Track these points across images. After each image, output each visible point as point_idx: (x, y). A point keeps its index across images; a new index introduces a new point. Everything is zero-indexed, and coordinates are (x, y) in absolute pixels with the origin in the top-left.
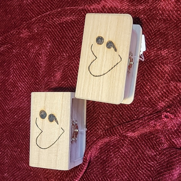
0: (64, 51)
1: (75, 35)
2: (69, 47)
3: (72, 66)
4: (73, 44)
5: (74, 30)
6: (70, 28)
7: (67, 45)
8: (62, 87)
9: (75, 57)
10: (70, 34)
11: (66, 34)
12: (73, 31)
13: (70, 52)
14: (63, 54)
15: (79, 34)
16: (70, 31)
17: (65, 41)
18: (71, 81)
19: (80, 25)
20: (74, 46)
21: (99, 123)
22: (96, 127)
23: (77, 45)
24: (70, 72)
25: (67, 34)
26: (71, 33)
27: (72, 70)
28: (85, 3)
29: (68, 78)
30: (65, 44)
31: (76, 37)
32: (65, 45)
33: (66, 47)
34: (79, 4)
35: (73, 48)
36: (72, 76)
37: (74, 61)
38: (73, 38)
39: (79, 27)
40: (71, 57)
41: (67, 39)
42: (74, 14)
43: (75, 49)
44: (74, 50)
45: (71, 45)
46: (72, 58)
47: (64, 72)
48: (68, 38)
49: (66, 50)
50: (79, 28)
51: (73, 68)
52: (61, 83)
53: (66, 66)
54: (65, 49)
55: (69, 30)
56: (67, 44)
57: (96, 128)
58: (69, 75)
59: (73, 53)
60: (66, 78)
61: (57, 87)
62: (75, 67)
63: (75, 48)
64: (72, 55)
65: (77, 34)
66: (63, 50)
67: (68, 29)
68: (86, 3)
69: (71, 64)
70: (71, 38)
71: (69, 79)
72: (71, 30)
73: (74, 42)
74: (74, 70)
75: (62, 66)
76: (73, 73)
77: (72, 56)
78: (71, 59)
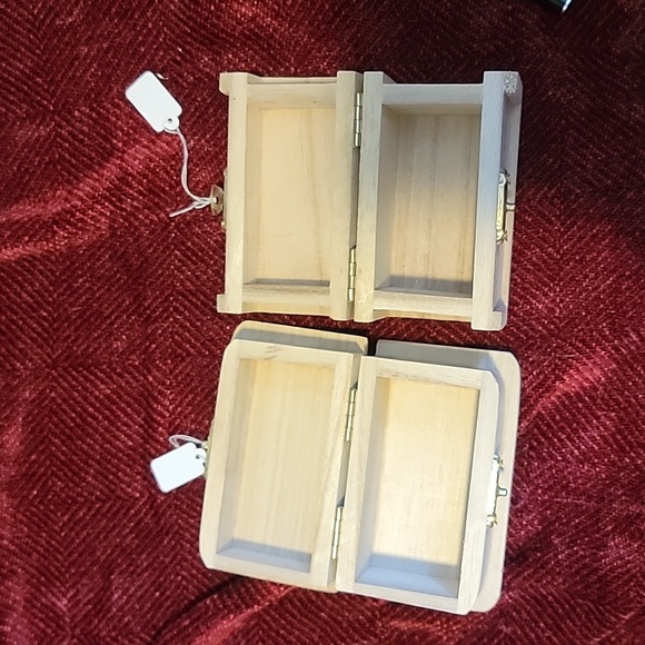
0: (13, 355)
1: (42, 296)
2: (31, 338)
3: (53, 398)
4: (41, 325)
5: (37, 280)
6: (20, 274)
7: (19, 333)
8: (34, 474)
9: (60, 369)
10: (25, 295)
11: (8, 298)
12: (31, 284)
13: (36, 354)
14: (11, 365)
15: (55, 291)
16: (22, 287)
17: (12, 320)
18: (64, 448)
19: (52, 262)
20: (48, 333)
21: (186, 560)
22: (177, 575)
23: (58, 329)
24: (50, 418)
25: (13, 295)
26: (26, 292)
27: (55, 413)
28: (52, 184)
29: (50, 440)
30: (11, 330)
31: (49, 303)
32: (14, 334)
33: (19, 338)
34: (32, 190)
35: (45, 339)
36: (63, 432)
37: (59, 383)
38: (35, 305)
39: (50, 270)
40: (43, 369)
41: (16, 313)
42: (27, 239)
43: (54, 342)
44: (48, 345)
45: (33, 330)
46: (49, 374)
47: (30, 422)
48: (21, 308)
49: (21, 350)
50: (53, 273)
51: (59, 405)
52: (25, 462)
53: (33, 401)
54: (15, 347)
55: (17, 282)
56: (21, 330)
57: (180, 578)
58: (50, 429)
59: (48, 355)
60: (42, 442)
61: (12, 477)
62: (64, 400)
63: (51, 338)
64: (45, 362)
65: (48, 291)
66: (7, 350)
67: (13, 278)
68: (59, 185)
69: (51, 392)
70: (31, 307)
71: (54, 444)
72: (26, 280)
73: (44, 318)
74: (63, 410)
75: (19, 405)
76: (63, 421)
77: (47, 367)
78: (46, 378)
